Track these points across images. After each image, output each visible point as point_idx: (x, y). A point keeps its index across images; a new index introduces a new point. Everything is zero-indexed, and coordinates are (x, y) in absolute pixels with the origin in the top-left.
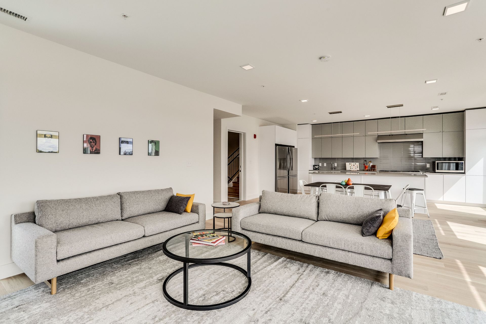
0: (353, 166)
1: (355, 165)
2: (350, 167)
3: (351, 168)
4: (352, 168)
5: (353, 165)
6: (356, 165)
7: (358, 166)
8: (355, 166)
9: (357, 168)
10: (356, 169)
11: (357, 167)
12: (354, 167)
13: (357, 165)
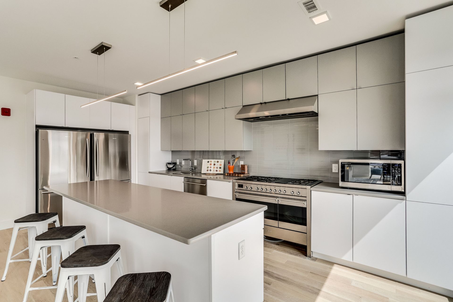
0: (212, 166)
1: (216, 163)
2: (208, 167)
3: (208, 170)
4: (210, 170)
5: (213, 164)
6: (219, 163)
7: (222, 167)
8: (216, 166)
9: (218, 169)
10: (217, 171)
11: (220, 168)
12: (214, 168)
13: (221, 165)
